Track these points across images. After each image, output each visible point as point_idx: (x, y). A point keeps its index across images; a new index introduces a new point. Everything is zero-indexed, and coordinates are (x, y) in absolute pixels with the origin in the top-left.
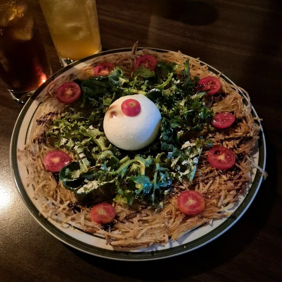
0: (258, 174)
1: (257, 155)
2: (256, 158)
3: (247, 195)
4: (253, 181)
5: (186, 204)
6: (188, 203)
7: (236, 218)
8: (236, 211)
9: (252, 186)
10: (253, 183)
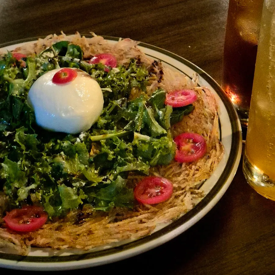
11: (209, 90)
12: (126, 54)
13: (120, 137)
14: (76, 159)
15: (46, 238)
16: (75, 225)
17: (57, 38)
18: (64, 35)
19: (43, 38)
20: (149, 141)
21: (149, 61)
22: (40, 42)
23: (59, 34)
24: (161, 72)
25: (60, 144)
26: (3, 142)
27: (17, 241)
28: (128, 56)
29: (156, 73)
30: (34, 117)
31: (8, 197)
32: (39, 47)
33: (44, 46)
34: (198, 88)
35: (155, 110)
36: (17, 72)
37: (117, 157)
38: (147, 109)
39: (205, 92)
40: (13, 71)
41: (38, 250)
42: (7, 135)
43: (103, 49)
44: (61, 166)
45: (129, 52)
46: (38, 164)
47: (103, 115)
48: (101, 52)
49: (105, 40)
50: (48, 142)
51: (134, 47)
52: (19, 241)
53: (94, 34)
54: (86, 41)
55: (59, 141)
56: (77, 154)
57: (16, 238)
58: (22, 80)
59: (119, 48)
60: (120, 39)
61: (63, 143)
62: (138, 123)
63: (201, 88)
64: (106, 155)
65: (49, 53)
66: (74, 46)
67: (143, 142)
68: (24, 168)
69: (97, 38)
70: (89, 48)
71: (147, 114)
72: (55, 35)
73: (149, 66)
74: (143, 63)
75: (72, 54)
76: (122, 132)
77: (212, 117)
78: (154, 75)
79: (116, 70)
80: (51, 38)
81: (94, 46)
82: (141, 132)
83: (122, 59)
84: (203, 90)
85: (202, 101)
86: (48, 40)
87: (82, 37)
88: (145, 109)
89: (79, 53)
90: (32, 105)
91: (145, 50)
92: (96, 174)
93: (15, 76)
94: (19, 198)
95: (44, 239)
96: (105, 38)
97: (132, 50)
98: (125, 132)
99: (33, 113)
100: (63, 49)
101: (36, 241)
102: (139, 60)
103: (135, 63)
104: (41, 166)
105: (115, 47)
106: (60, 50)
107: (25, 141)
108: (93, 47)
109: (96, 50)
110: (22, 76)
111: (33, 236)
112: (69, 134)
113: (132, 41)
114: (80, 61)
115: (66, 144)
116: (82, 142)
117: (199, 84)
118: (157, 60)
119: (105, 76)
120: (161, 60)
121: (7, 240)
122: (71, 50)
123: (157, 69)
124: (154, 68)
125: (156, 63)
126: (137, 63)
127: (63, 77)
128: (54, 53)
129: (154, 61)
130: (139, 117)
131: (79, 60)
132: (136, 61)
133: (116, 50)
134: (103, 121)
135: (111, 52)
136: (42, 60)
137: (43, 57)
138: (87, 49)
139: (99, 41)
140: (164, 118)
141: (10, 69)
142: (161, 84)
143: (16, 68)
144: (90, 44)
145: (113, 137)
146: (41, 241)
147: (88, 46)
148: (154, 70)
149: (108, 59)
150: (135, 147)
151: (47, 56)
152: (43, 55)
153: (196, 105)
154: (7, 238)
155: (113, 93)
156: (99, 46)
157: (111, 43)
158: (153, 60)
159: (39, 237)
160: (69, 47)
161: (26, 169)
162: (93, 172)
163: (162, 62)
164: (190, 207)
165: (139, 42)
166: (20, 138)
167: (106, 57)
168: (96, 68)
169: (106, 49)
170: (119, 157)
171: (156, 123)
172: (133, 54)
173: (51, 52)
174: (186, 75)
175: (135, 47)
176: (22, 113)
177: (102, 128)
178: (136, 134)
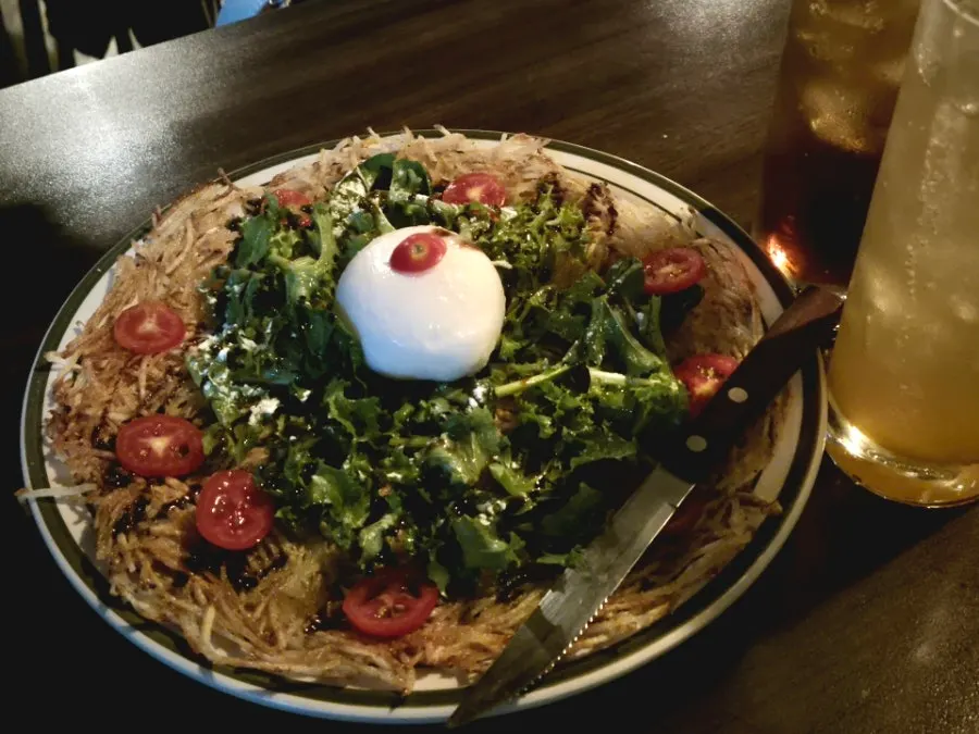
0: (41, 481)
1: (77, 531)
2: (76, 523)
3: (41, 427)
4: (47, 464)
5: (155, 315)
6: (154, 320)
7: (36, 369)
8: (44, 383)
9: (40, 451)
10: (42, 459)
11: (726, 246)
12: (520, 169)
13: (558, 380)
14: (473, 447)
15: (445, 644)
16: (501, 605)
17: (362, 146)
18: (374, 136)
19: (332, 147)
20: (623, 384)
21: (581, 185)
22: (325, 156)
23: (364, 134)
24: (612, 212)
25: (428, 411)
26: (299, 417)
27: (381, 661)
28: (527, 176)
29: (598, 213)
30: (361, 354)
31: (333, 547)
32: (324, 170)
33: (336, 166)
34: (700, 241)
35: (628, 313)
36: (295, 240)
37: (560, 430)
38: (611, 310)
39: (716, 251)
40: (285, 239)
41: (430, 672)
42: (304, 399)
43: (467, 163)
44: (446, 466)
45: (529, 165)
46: (387, 461)
47: (507, 328)
48: (465, 170)
49: (470, 141)
50: (399, 407)
51: (535, 153)
52: (387, 660)
53: (443, 130)
54: (429, 145)
55: (423, 403)
56: (473, 435)
57: (379, 654)
58: (308, 259)
59: (505, 157)
60: (505, 135)
61: (433, 405)
62: (594, 347)
63: (705, 241)
64: (535, 427)
65: (352, 183)
66: (406, 164)
67: (609, 387)
68: (358, 474)
69: (451, 138)
70: (435, 163)
71: (613, 324)
72: (356, 138)
73: (582, 198)
74: (566, 190)
75: (406, 183)
76: (559, 369)
77: (744, 310)
78: (597, 218)
79: (510, 213)
80: (348, 146)
81: (447, 156)
82: (605, 367)
83: (515, 184)
84: (711, 245)
85: (715, 274)
86: (341, 150)
87: (416, 137)
88: (607, 314)
89: (420, 180)
90: (351, 327)
91: (562, 159)
92: (516, 471)
93: (291, 250)
94: (365, 554)
95: (441, 648)
96: (468, 136)
97: (535, 160)
98: (566, 367)
99: (358, 345)
100: (382, 172)
101: (424, 655)
102: (556, 183)
103: (549, 193)
104: (396, 467)
105: (495, 156)
106: (376, 174)
107: (352, 413)
108: (446, 160)
109: (452, 167)
110: (307, 249)
111: (413, 643)
112: (442, 383)
113: (532, 139)
114: (429, 200)
115: (439, 407)
116: (481, 405)
117: (700, 232)
118: (597, 181)
119: (490, 232)
120: (606, 182)
121: (359, 660)
122: (401, 173)
123: (600, 205)
124: (595, 202)
125: (595, 190)
126: (553, 192)
127: (415, 255)
128: (363, 183)
129: (589, 186)
130: (595, 332)
131: (425, 198)
132: (551, 187)
133: (497, 163)
134: (510, 346)
135: (487, 169)
136: (340, 202)
137: (342, 195)
138: (433, 165)
139: (457, 146)
140: (648, 326)
141: (279, 237)
142: (615, 239)
143: (292, 232)
144: (438, 154)
145: (542, 383)
146: (437, 654)
147: (434, 159)
148: (592, 205)
149: (484, 186)
150: (595, 401)
151: (349, 192)
152: (341, 190)
153: (703, 283)
154: (358, 655)
155: (514, 270)
156: (457, 157)
157: (484, 146)
158: (587, 182)
159: (430, 646)
160: (395, 166)
161: (362, 476)
162: (508, 466)
163: (609, 186)
164: (747, 538)
165: (548, 141)
166: (340, 408)
167: (480, 184)
168: (467, 214)
169: (475, 162)
170: (565, 430)
171: (635, 343)
172: (538, 170)
173: (356, 181)
174: (666, 211)
175: (539, 152)
176: (331, 346)
177: (509, 361)
178: (595, 373)
